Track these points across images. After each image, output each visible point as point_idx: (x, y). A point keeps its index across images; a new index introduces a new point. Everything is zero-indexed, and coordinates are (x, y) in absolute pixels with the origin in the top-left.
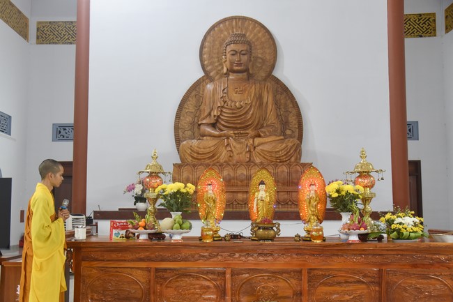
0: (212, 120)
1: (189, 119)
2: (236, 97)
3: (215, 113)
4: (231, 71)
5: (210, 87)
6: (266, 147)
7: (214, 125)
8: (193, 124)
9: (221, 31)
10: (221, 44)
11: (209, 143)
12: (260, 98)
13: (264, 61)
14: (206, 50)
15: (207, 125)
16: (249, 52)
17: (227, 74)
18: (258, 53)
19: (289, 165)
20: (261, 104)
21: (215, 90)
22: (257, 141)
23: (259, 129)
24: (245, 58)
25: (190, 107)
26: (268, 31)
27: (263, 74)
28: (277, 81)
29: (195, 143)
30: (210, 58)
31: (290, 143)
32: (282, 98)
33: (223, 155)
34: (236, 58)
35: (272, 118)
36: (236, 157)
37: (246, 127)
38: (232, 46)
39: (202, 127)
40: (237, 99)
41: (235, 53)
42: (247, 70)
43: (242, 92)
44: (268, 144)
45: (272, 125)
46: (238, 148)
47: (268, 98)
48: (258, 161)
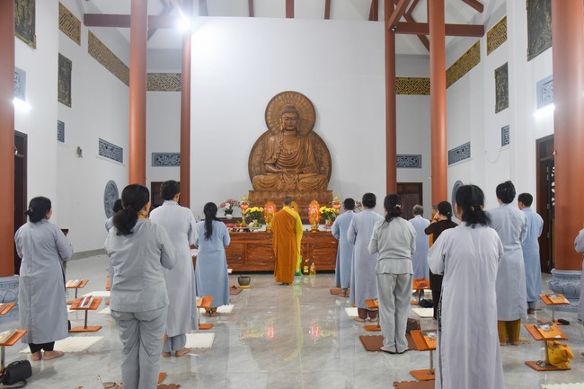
0: (273, 162)
1: (258, 159)
2: (288, 147)
3: (275, 157)
4: (285, 129)
5: (272, 139)
6: (306, 180)
7: (274, 165)
8: (260, 162)
9: (279, 101)
10: (280, 110)
11: (271, 177)
12: (303, 147)
13: (307, 121)
14: (269, 113)
15: (270, 164)
16: (298, 117)
17: (283, 131)
18: (304, 116)
19: (319, 192)
20: (304, 152)
21: (275, 141)
22: (301, 176)
23: (302, 168)
24: (294, 122)
25: (259, 151)
26: (310, 102)
27: (307, 130)
28: (316, 135)
29: (262, 177)
30: (272, 118)
31: (320, 178)
32: (319, 147)
33: (280, 185)
34: (289, 122)
35: (311, 160)
36: (287, 187)
37: (294, 167)
38: (287, 115)
39: (267, 166)
40: (289, 148)
41: (288, 119)
42: (296, 129)
43: (292, 144)
44: (307, 178)
45: (311, 165)
46: (289, 181)
47: (309, 147)
48: (301, 188)
